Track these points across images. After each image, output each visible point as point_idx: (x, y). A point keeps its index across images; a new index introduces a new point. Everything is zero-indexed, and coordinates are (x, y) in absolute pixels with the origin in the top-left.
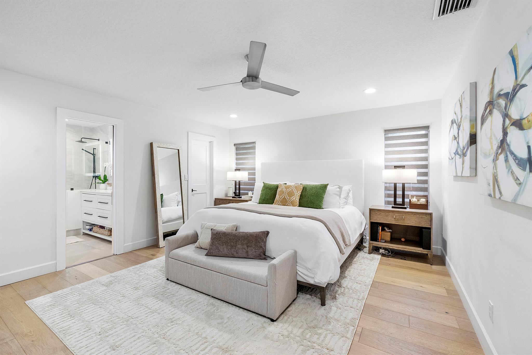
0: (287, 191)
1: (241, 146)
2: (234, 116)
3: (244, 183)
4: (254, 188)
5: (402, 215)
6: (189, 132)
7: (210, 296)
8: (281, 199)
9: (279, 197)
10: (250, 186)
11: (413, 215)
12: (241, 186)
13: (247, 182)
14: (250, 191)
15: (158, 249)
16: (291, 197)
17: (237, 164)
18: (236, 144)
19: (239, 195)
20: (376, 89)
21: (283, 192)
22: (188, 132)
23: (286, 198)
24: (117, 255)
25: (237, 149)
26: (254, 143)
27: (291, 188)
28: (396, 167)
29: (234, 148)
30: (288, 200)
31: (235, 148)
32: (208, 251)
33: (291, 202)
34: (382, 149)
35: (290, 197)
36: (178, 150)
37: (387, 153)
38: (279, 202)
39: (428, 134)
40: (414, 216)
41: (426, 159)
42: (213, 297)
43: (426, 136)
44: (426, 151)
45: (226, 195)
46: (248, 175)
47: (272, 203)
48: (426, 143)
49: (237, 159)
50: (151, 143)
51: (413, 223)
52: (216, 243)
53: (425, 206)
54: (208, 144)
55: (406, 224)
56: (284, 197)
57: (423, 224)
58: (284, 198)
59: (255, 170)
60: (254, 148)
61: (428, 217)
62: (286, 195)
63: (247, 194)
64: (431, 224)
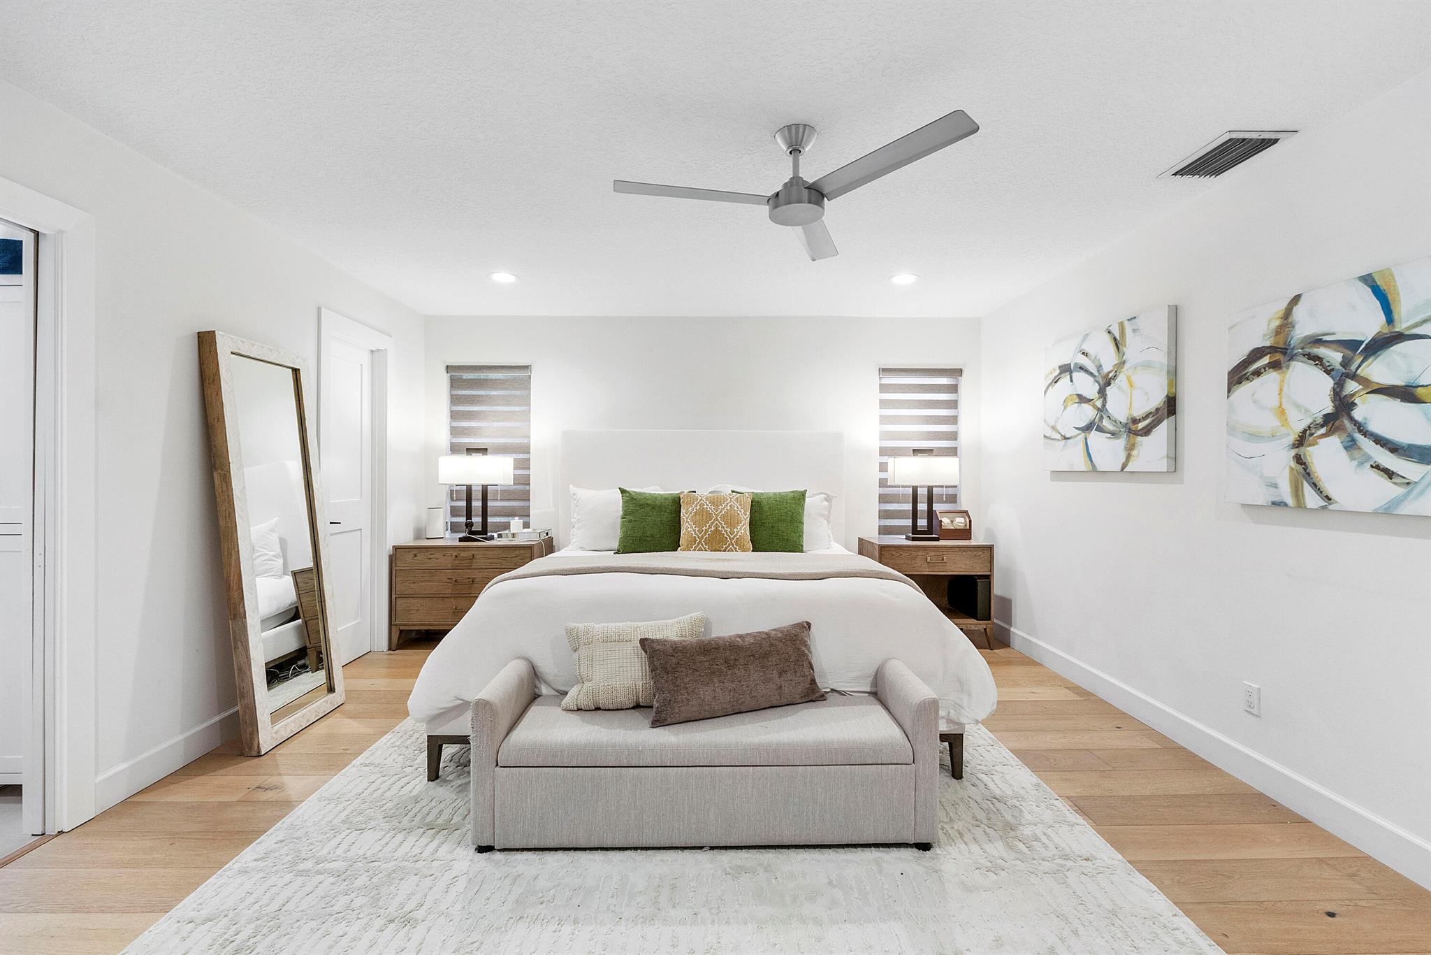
0: (721, 512)
1: (467, 376)
2: (503, 277)
3: (503, 492)
4: (529, 507)
5: (941, 553)
6: (323, 310)
7: (701, 848)
8: (705, 534)
9: (697, 529)
10: (509, 500)
11: (960, 553)
12: (490, 504)
13: (511, 488)
14: (517, 518)
15: (256, 760)
16: (734, 527)
17: (454, 431)
18: (452, 366)
19: (484, 530)
20: (918, 276)
21: (709, 516)
22: (319, 309)
23: (720, 531)
24: (61, 833)
25: (455, 383)
26: (526, 367)
27: (727, 504)
28: (916, 451)
29: (444, 379)
30: (729, 536)
31: (449, 380)
32: (658, 712)
33: (736, 542)
34: (877, 412)
35: (732, 526)
36: (296, 372)
37: (884, 420)
38: (700, 542)
39: (957, 385)
40: (964, 553)
41: (954, 436)
42: (712, 848)
43: (954, 389)
44: (954, 420)
45: (419, 534)
46: (514, 469)
47: (675, 546)
48: (954, 404)
49: (454, 416)
50: (198, 333)
51: (960, 568)
52: (687, 680)
53: (966, 533)
54: (366, 359)
55: (950, 573)
56: (717, 528)
57: (977, 569)
58: (716, 530)
59: (529, 453)
60: (526, 384)
61: (987, 553)
62: (719, 522)
63: (507, 526)
64: (991, 569)
